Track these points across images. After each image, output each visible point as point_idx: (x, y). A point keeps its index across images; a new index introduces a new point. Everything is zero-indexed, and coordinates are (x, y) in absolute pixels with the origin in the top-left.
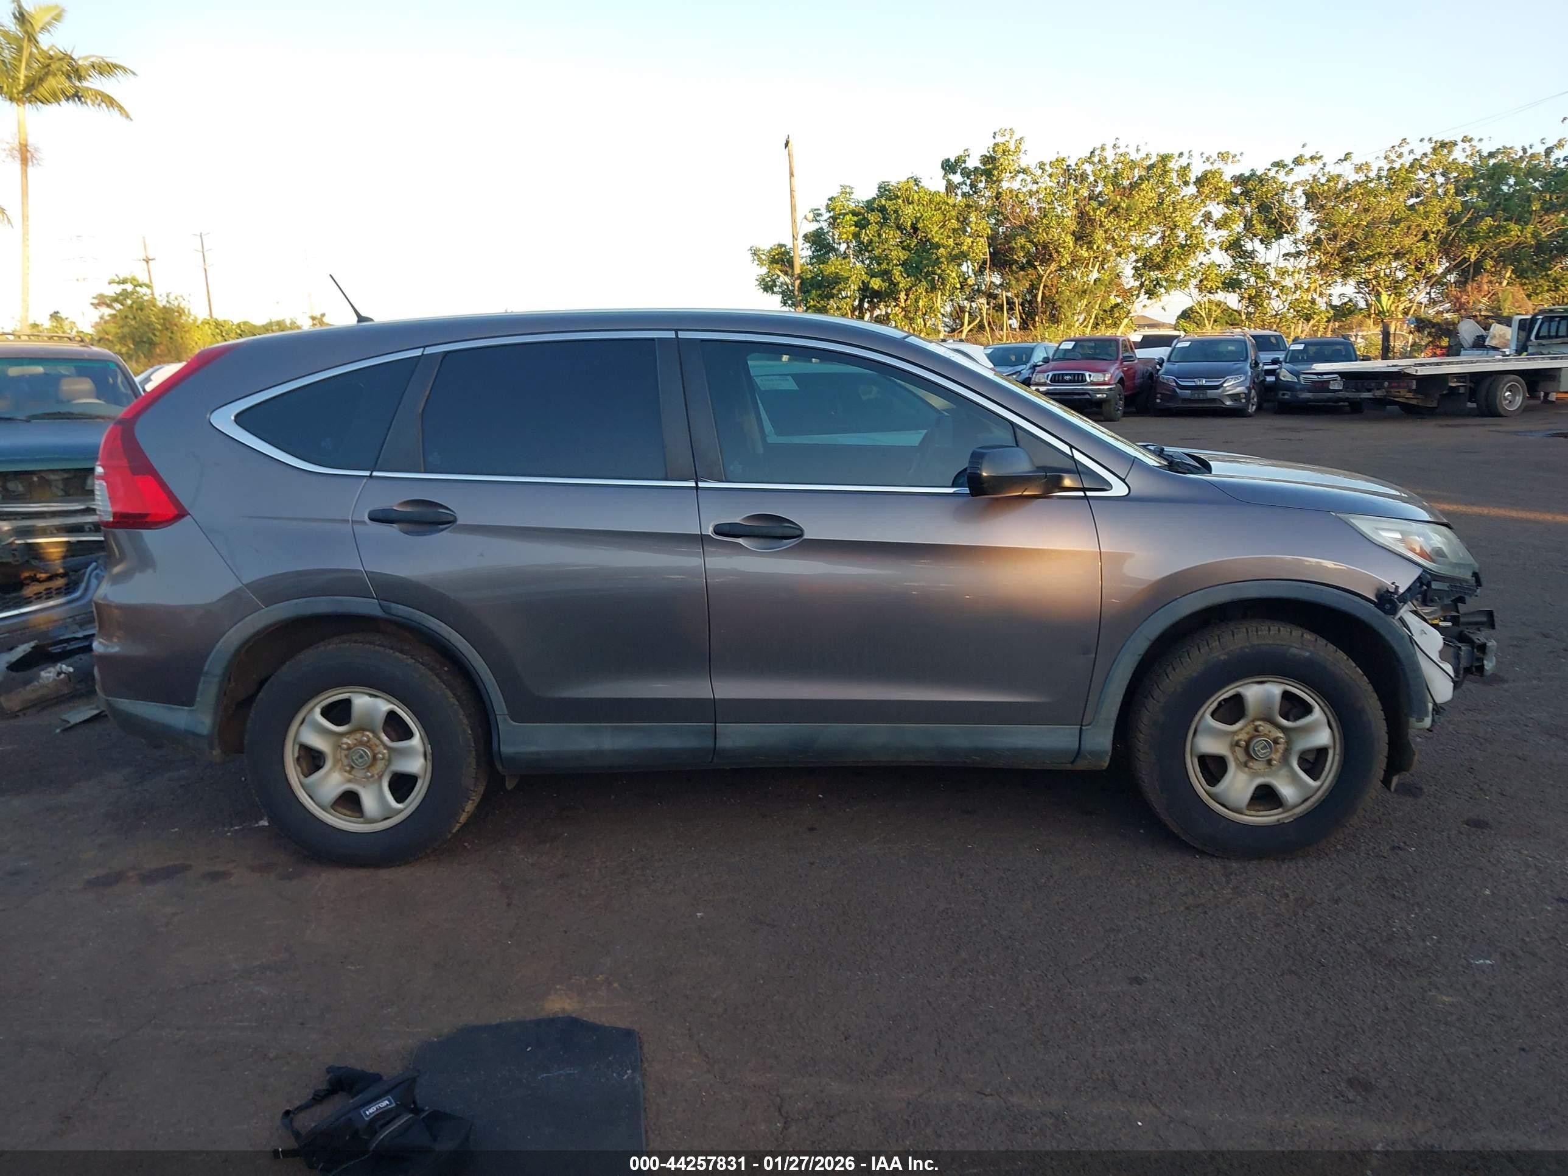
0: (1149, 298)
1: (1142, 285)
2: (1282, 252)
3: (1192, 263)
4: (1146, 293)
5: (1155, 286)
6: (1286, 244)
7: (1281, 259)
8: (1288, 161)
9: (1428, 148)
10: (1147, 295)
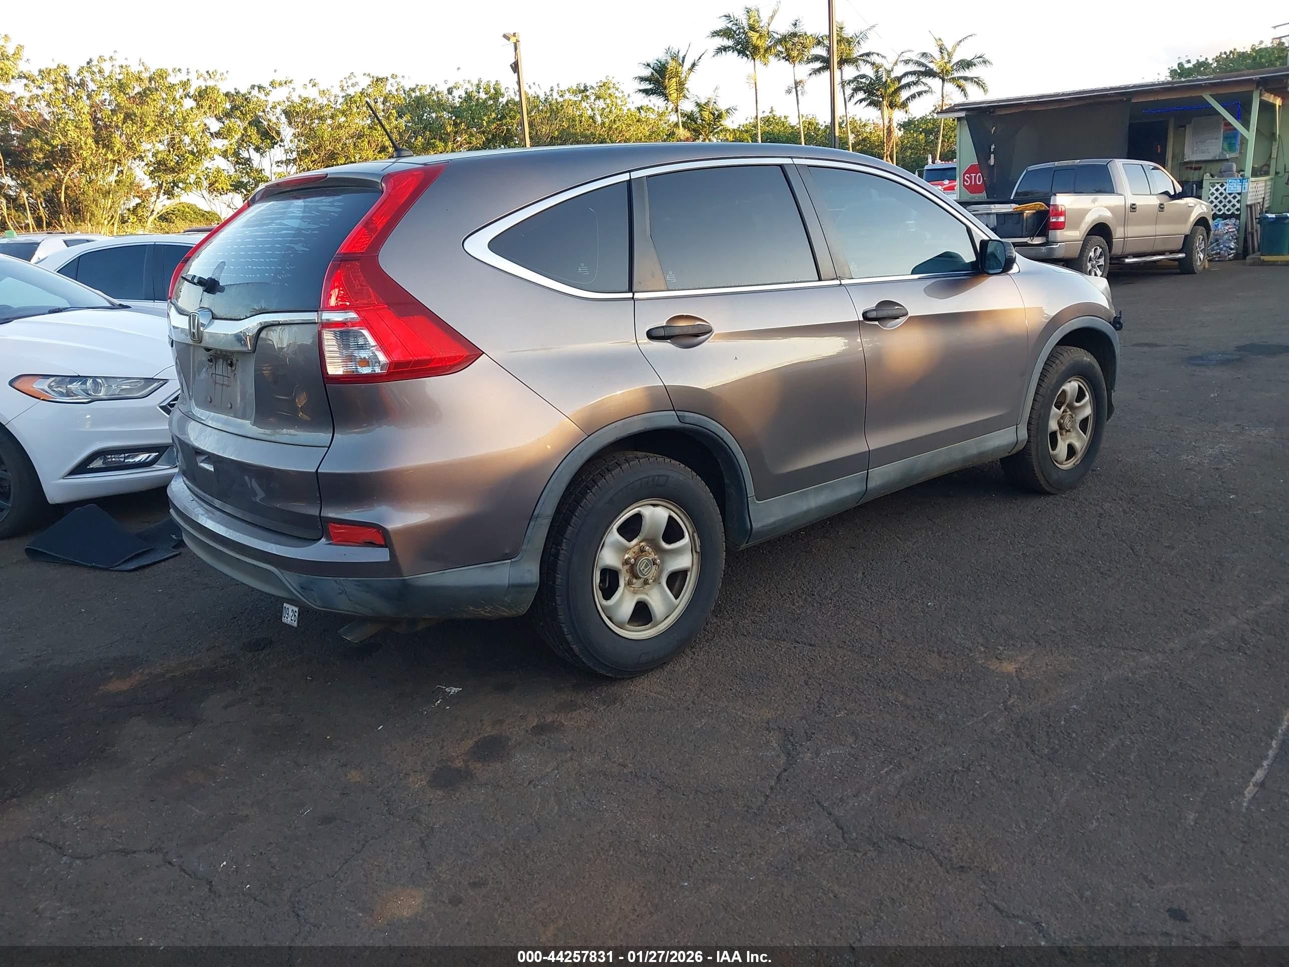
0: (168, 198)
1: (160, 186)
2: (276, 160)
3: (201, 167)
4: (164, 194)
5: (173, 187)
6: (278, 153)
7: (274, 166)
8: (266, 84)
9: (368, 81)
10: (166, 196)
